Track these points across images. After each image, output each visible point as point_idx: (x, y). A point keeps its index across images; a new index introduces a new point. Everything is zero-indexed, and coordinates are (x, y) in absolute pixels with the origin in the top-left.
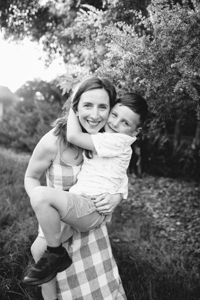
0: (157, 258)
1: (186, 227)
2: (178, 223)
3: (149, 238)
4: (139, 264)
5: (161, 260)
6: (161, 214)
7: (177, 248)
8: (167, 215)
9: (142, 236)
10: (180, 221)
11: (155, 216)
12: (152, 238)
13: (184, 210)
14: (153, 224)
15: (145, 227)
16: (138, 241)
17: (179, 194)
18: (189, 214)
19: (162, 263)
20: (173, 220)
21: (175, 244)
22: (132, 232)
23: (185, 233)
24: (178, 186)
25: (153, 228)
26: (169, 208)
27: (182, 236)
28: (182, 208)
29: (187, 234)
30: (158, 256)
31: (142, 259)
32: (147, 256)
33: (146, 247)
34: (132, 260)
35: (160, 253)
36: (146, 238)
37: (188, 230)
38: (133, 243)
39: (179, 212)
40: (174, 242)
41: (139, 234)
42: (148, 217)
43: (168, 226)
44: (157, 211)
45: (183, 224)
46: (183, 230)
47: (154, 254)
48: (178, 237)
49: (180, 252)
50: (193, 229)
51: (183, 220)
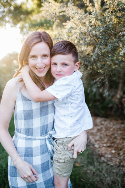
0: (101, 180)
1: (119, 154)
2: (113, 151)
3: (94, 163)
4: (88, 184)
5: (104, 181)
6: (100, 144)
7: (115, 171)
8: (105, 145)
9: (88, 162)
10: (115, 150)
11: (97, 146)
12: (96, 164)
13: (116, 141)
14: (96, 152)
15: (90, 155)
16: (86, 166)
17: (112, 129)
18: (120, 144)
19: (105, 184)
20: (109, 149)
21: (113, 168)
22: (81, 159)
23: (118, 159)
24: (110, 124)
25: (96, 155)
26: (106, 140)
27: (116, 161)
28: (115, 140)
29: (120, 160)
30: (101, 178)
31: (90, 180)
32: (93, 178)
33: (92, 170)
34: (83, 182)
35: (103, 175)
36: (91, 163)
37: (120, 156)
38: (82, 167)
39: (113, 143)
40: (112, 166)
41: (86, 161)
42: (91, 147)
43: (106, 154)
44: (98, 142)
45: (117, 152)
46: (117, 156)
47: (99, 176)
48: (114, 162)
49: (117, 174)
50: (124, 155)
51: (117, 149)
